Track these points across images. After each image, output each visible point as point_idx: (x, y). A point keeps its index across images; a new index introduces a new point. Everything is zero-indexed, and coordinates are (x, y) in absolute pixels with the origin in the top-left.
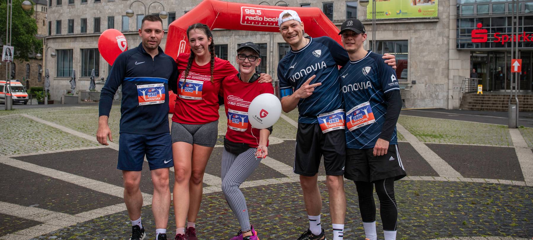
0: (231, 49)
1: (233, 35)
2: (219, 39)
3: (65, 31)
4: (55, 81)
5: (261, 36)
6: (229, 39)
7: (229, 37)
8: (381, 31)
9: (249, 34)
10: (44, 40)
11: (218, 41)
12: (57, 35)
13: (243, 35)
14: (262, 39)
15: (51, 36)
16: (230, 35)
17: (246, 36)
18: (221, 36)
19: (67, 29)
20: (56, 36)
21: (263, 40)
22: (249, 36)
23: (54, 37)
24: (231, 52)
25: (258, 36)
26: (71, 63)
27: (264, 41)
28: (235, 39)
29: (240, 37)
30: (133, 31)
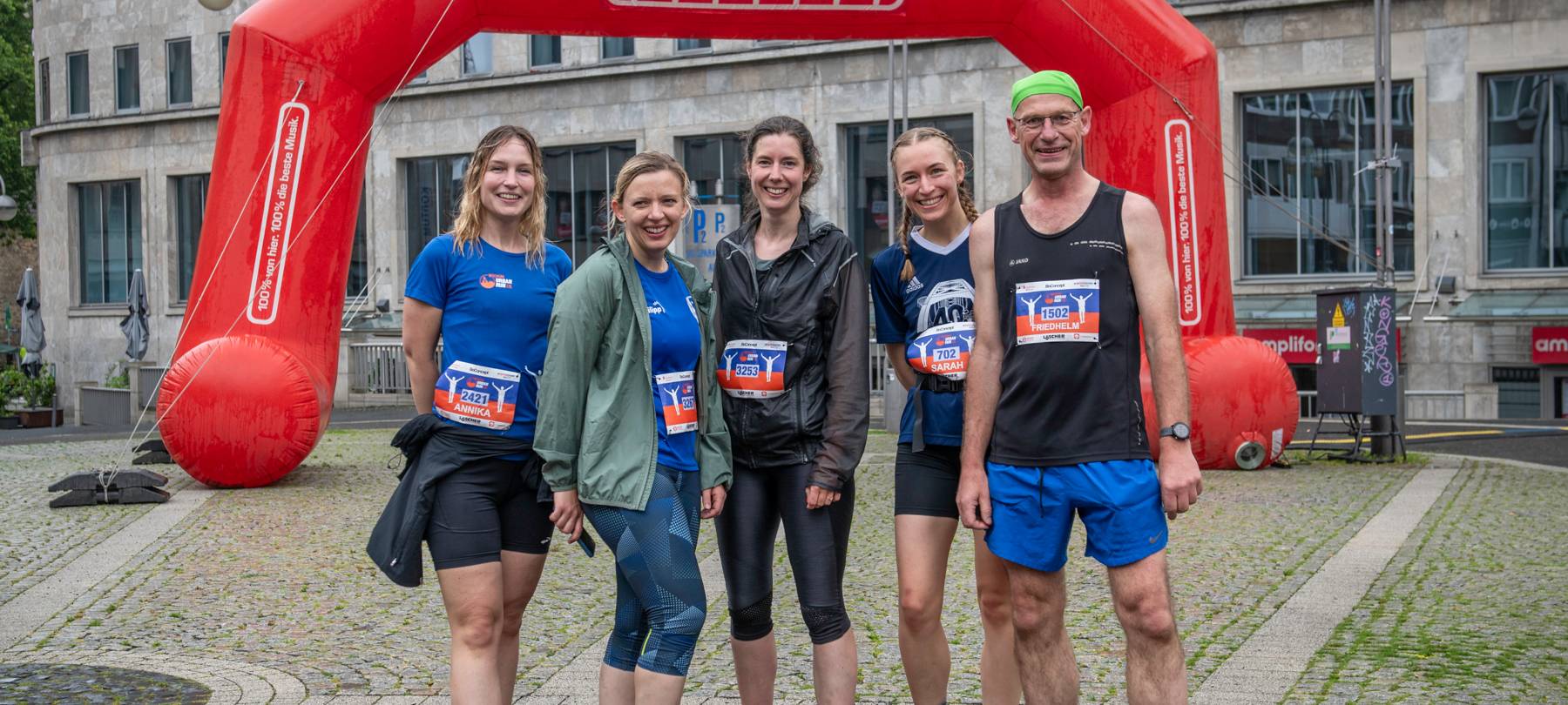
1: (818, 81)
2: (753, 105)
3: (102, 102)
5: (945, 78)
6: (799, 104)
7: (796, 93)
8: (1543, 19)
10: (26, 142)
11: (752, 113)
12: (72, 117)
13: (862, 82)
14: (949, 98)
15: (50, 124)
16: (803, 83)
18: (764, 90)
19: (112, 91)
20: (69, 122)
21: (955, 97)
23: (62, 127)
25: (932, 83)
26: (134, 241)
27: (961, 102)
28: (827, 99)
29: (846, 89)
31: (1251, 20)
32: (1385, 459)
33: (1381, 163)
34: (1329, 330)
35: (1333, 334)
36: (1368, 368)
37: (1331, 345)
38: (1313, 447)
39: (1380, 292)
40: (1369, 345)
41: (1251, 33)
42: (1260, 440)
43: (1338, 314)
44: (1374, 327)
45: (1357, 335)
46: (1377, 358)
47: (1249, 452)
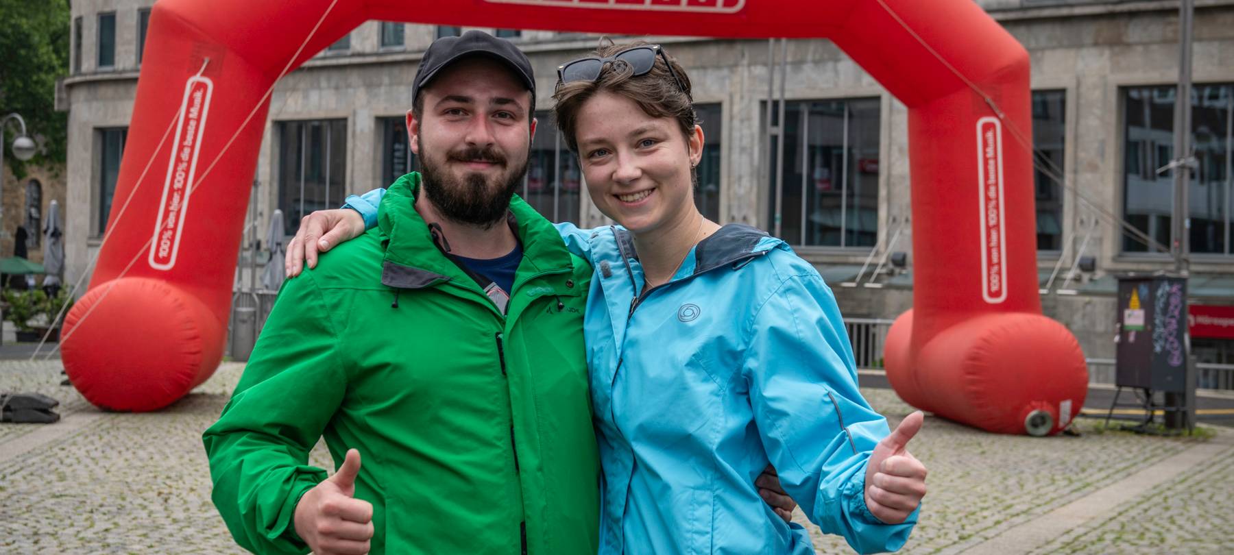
0: (736, 123)
1: (745, 62)
3: (126, 57)
4: (90, 251)
6: (727, 82)
7: (725, 72)
9: (810, 57)
10: (60, 90)
12: (99, 69)
13: (784, 64)
15: (81, 74)
16: (731, 62)
17: (798, 64)
19: (133, 48)
20: (95, 73)
22: (808, 69)
23: (89, 78)
24: (736, 134)
28: (753, 78)
30: (368, 49)
31: (1136, 21)
32: (1173, 432)
33: (1182, 162)
34: (1127, 312)
35: (1130, 316)
36: (1158, 349)
37: (1128, 326)
38: (1109, 417)
39: (1171, 281)
40: (1159, 327)
41: (1135, 32)
42: (1048, 411)
43: (1135, 299)
44: (1165, 311)
45: (1149, 318)
46: (1166, 340)
47: (1039, 421)
